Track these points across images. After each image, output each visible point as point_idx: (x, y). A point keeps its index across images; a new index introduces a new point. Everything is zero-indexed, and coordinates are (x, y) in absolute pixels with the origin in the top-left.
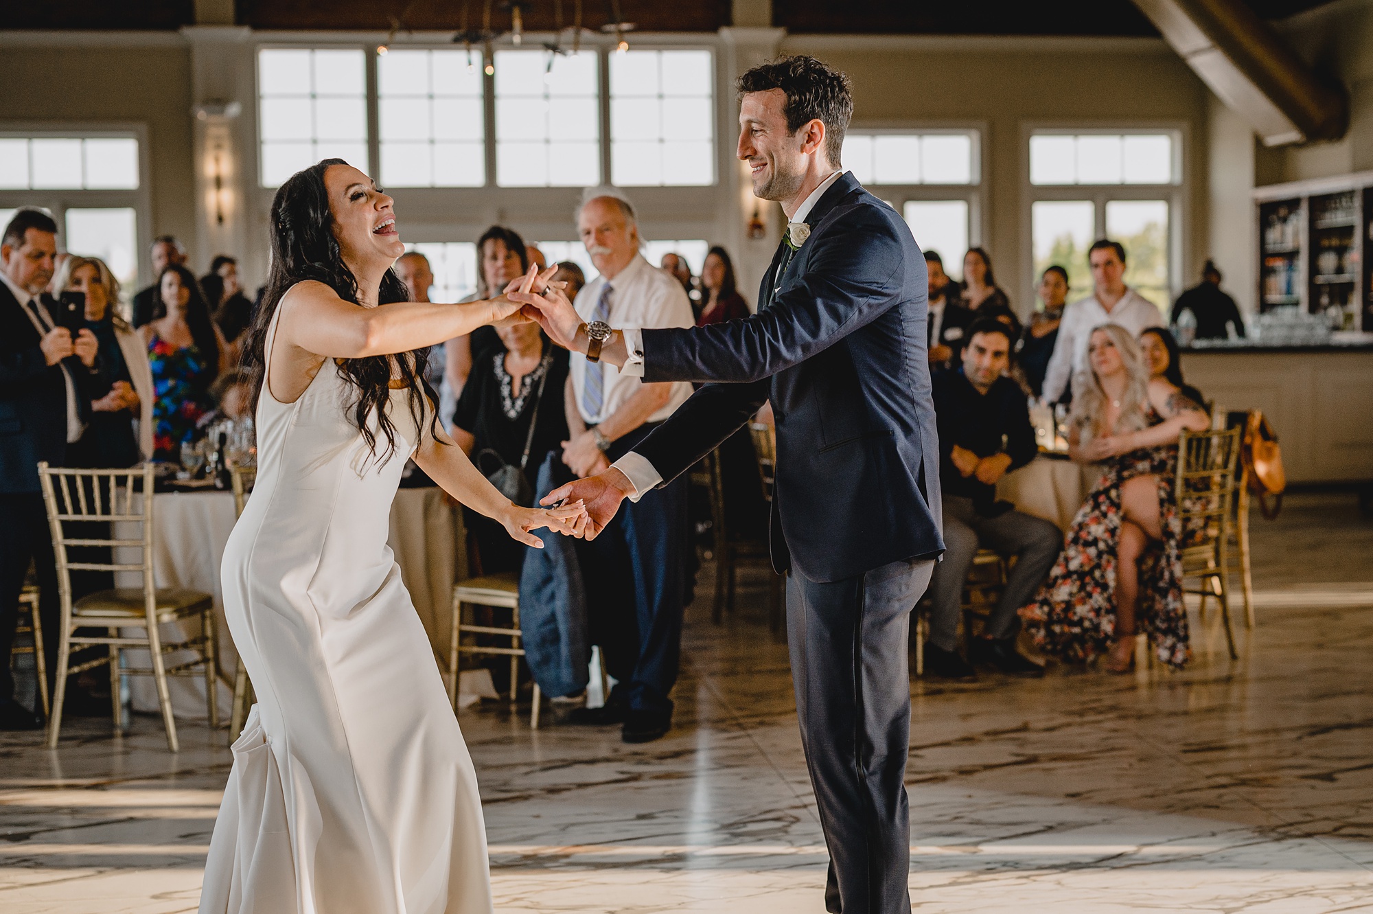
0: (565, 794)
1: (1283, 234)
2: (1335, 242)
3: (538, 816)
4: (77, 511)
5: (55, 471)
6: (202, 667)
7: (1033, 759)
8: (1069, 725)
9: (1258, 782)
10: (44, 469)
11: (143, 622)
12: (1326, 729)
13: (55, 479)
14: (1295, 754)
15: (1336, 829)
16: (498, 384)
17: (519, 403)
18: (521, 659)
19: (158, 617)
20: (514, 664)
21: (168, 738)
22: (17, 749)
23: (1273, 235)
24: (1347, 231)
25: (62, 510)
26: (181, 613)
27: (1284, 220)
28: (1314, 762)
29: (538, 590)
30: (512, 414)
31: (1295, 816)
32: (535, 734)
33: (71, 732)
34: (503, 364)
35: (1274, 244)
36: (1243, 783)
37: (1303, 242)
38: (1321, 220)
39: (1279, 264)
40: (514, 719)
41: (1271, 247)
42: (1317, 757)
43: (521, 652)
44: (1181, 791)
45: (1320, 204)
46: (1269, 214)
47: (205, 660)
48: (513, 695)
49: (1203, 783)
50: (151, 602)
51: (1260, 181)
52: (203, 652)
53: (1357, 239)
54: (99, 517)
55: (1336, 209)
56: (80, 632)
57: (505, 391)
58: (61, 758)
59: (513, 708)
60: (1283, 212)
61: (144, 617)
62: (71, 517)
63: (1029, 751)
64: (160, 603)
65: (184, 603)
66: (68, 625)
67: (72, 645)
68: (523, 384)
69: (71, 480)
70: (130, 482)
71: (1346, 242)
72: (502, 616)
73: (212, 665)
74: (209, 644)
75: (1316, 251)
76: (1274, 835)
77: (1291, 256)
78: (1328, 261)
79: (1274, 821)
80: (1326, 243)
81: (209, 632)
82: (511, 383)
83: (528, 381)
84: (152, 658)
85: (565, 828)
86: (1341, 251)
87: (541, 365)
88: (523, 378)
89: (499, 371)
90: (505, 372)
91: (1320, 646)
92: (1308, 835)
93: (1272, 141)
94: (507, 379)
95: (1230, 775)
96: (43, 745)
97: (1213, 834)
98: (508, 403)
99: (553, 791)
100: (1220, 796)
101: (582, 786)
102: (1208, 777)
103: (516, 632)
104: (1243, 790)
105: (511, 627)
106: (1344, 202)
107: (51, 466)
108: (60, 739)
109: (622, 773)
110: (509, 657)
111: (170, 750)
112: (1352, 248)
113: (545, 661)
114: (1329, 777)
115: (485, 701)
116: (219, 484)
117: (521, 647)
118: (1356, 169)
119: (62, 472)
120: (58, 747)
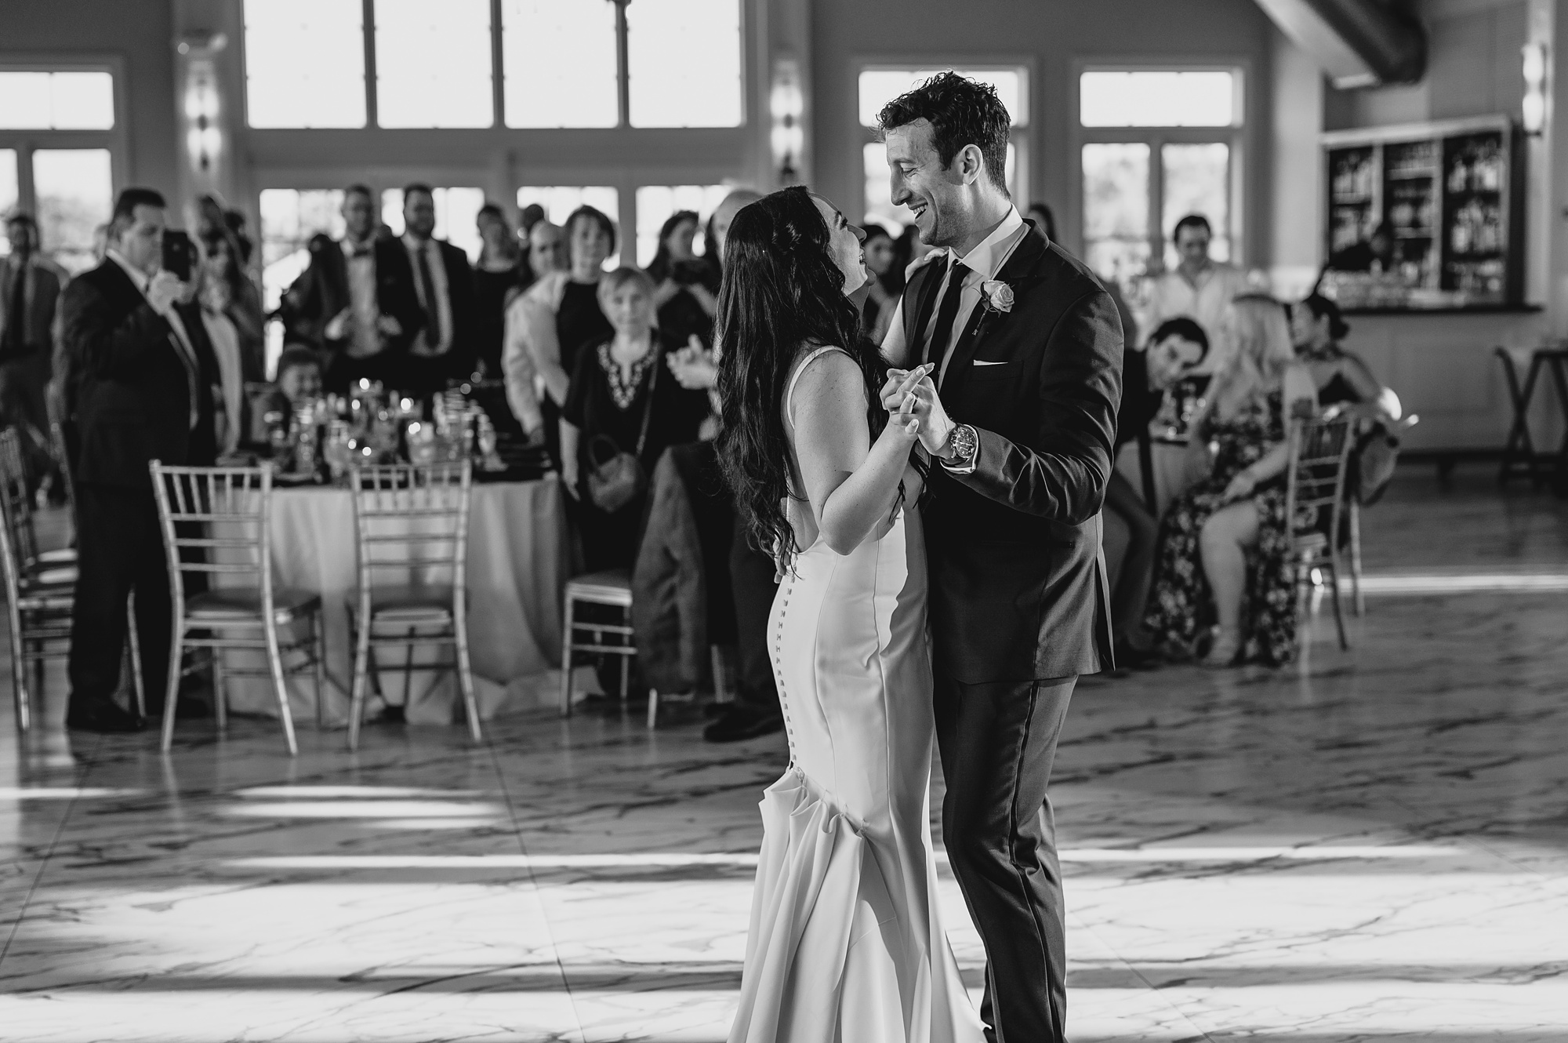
0: (710, 798)
1: (1353, 182)
2: (1410, 193)
3: (691, 820)
4: (191, 509)
5: (168, 469)
6: (310, 669)
7: (1168, 758)
8: (1195, 721)
9: (1399, 780)
10: (157, 469)
11: (258, 624)
12: (1454, 724)
13: (168, 478)
14: (1427, 751)
15: (1484, 827)
16: (604, 375)
17: (630, 392)
18: (631, 657)
19: (275, 617)
20: (625, 663)
21: (286, 741)
22: (128, 754)
23: (1343, 183)
24: (1424, 182)
25: (175, 508)
26: (295, 612)
27: (1355, 168)
28: (1448, 759)
29: (654, 586)
30: (624, 403)
31: (1441, 815)
32: (652, 734)
33: (182, 735)
34: (609, 355)
35: (1344, 192)
36: (1383, 781)
37: (1376, 191)
38: (1394, 168)
39: (1348, 215)
40: (626, 718)
41: (1342, 197)
42: (1448, 753)
43: (631, 651)
44: (1323, 790)
45: (1395, 152)
46: (1338, 161)
47: (313, 661)
48: (624, 692)
49: (1344, 781)
50: (268, 603)
51: (1329, 125)
52: (310, 653)
53: (1436, 192)
54: (199, 516)
55: (1412, 158)
56: (192, 634)
57: (614, 381)
58: (175, 763)
59: (624, 706)
60: (1353, 159)
61: (260, 618)
62: (184, 516)
63: (1163, 749)
64: (277, 604)
65: (297, 603)
66: (180, 626)
67: (184, 647)
68: (633, 372)
69: (185, 479)
70: (247, 481)
71: (1423, 193)
72: (613, 613)
73: (320, 668)
74: (318, 646)
75: (1390, 202)
76: (1424, 833)
77: (1362, 206)
78: (1403, 214)
79: (1421, 820)
80: (1400, 193)
81: (317, 631)
82: (619, 372)
83: (639, 369)
84: (267, 659)
85: (724, 832)
86: (1417, 203)
87: (650, 353)
88: (633, 366)
89: (604, 362)
90: (612, 362)
91: (1429, 635)
92: (1458, 833)
93: (1345, 82)
94: (614, 369)
95: (1366, 772)
96: (155, 747)
97: (1365, 833)
98: (618, 393)
99: (697, 794)
100: (1363, 795)
101: (725, 788)
102: (1348, 775)
103: (627, 631)
104: (1384, 788)
105: (621, 624)
106: (1421, 151)
107: (164, 463)
108: (175, 742)
109: (760, 774)
110: (619, 656)
111: (287, 754)
112: (1430, 201)
113: (658, 657)
114: (1465, 774)
115: (591, 699)
116: (319, 477)
117: (632, 644)
118: (1434, 117)
119: (176, 471)
120: (172, 751)
